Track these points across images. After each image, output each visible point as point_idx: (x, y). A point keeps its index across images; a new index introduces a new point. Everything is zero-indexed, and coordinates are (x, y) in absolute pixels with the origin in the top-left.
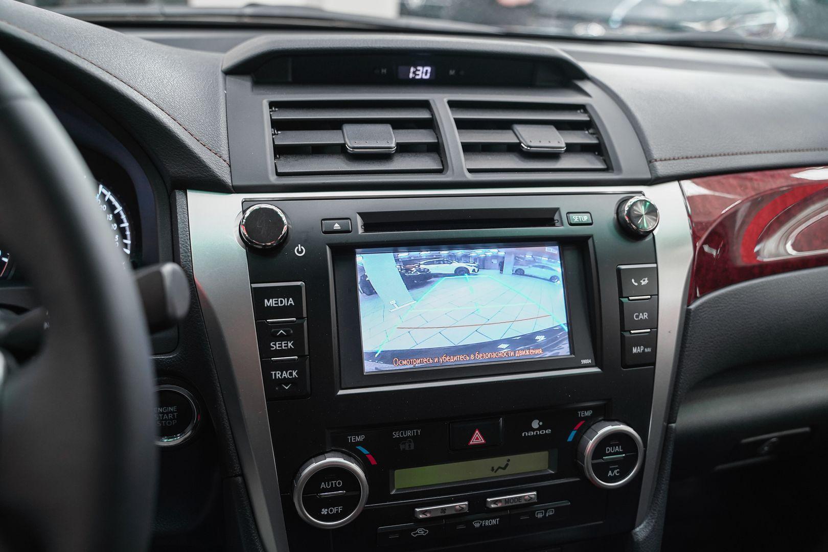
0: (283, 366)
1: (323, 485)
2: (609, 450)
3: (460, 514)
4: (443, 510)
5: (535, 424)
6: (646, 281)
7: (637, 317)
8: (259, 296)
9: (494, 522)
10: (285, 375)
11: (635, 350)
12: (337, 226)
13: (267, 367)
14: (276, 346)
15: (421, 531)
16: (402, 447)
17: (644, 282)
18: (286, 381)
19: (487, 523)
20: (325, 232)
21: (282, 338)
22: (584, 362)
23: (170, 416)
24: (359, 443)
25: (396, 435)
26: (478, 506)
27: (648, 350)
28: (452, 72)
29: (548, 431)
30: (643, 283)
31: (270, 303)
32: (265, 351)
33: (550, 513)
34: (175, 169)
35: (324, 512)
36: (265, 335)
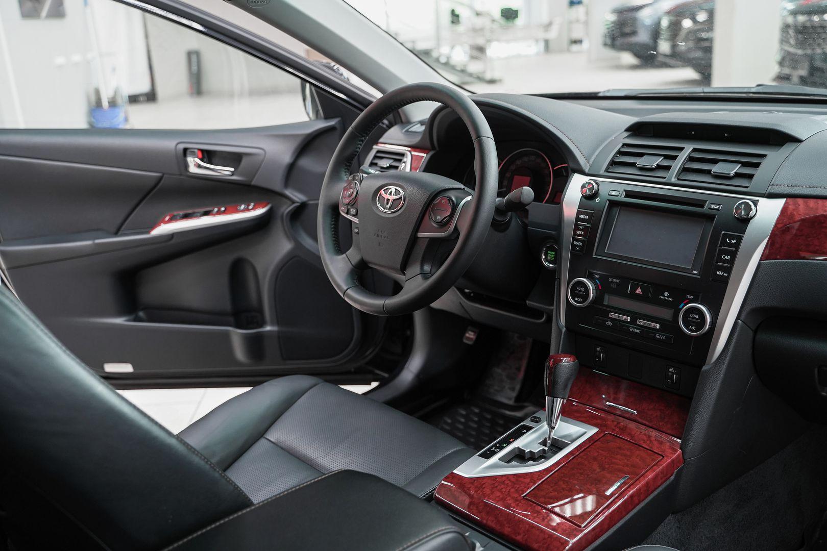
0: (578, 240)
1: (578, 288)
2: (692, 315)
3: (626, 322)
4: (619, 317)
5: (666, 294)
6: (735, 241)
7: (724, 257)
8: (579, 213)
9: (638, 331)
10: (578, 244)
11: (718, 273)
12: (614, 193)
13: (574, 239)
14: (578, 232)
15: (609, 323)
16: (612, 285)
17: (734, 241)
18: (578, 246)
19: (635, 330)
20: (609, 195)
21: (580, 230)
22: (694, 272)
23: (552, 256)
24: (597, 278)
25: (610, 280)
26: (633, 321)
27: (726, 275)
28: (726, 135)
29: (671, 299)
30: (732, 242)
31: (581, 216)
32: (575, 234)
33: (663, 337)
34: (572, 165)
35: (576, 299)
36: (577, 227)
